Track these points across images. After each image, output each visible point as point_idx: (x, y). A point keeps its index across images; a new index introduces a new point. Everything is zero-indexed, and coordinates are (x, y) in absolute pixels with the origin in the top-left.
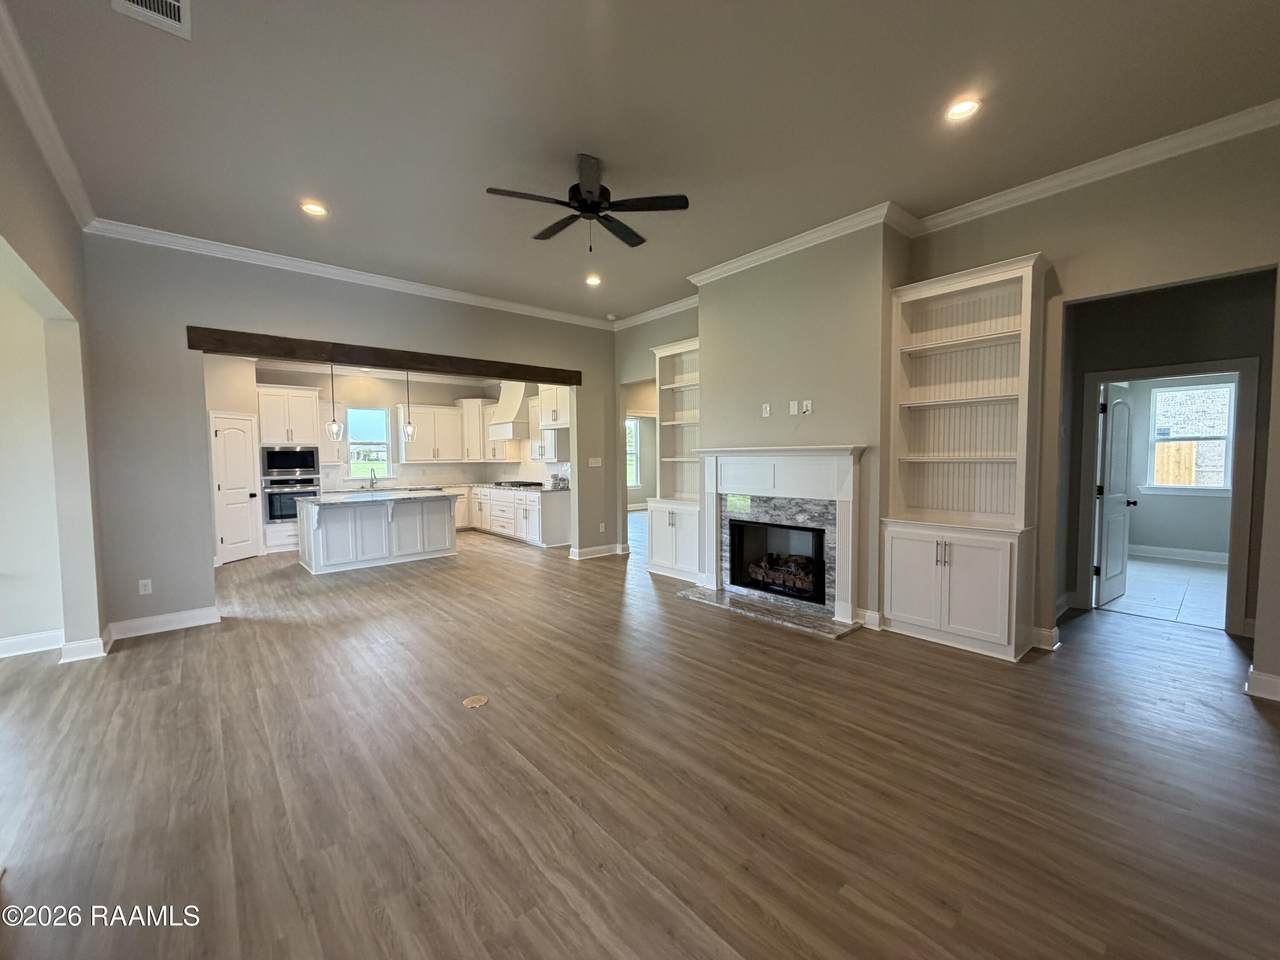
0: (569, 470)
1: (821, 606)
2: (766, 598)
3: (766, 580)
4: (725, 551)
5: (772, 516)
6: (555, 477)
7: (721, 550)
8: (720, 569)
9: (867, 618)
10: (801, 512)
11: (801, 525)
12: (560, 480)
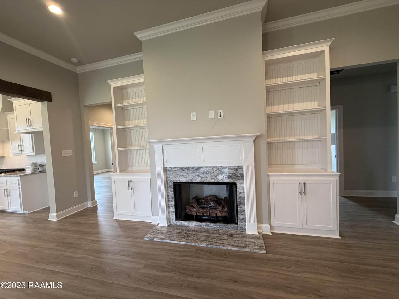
0: (45, 159)
1: (236, 225)
2: (201, 226)
3: (198, 214)
4: (171, 201)
5: (202, 178)
6: (34, 165)
7: (169, 201)
8: (168, 213)
9: (263, 228)
10: (220, 174)
11: (221, 181)
12: (39, 166)
